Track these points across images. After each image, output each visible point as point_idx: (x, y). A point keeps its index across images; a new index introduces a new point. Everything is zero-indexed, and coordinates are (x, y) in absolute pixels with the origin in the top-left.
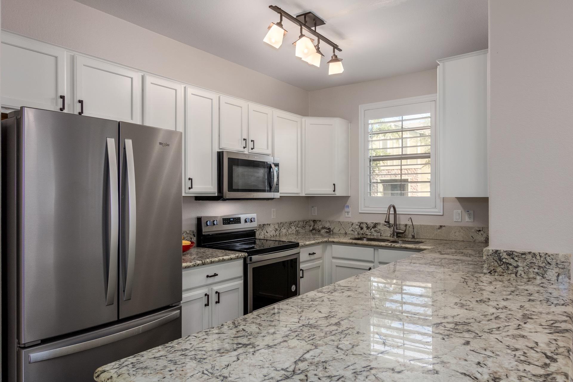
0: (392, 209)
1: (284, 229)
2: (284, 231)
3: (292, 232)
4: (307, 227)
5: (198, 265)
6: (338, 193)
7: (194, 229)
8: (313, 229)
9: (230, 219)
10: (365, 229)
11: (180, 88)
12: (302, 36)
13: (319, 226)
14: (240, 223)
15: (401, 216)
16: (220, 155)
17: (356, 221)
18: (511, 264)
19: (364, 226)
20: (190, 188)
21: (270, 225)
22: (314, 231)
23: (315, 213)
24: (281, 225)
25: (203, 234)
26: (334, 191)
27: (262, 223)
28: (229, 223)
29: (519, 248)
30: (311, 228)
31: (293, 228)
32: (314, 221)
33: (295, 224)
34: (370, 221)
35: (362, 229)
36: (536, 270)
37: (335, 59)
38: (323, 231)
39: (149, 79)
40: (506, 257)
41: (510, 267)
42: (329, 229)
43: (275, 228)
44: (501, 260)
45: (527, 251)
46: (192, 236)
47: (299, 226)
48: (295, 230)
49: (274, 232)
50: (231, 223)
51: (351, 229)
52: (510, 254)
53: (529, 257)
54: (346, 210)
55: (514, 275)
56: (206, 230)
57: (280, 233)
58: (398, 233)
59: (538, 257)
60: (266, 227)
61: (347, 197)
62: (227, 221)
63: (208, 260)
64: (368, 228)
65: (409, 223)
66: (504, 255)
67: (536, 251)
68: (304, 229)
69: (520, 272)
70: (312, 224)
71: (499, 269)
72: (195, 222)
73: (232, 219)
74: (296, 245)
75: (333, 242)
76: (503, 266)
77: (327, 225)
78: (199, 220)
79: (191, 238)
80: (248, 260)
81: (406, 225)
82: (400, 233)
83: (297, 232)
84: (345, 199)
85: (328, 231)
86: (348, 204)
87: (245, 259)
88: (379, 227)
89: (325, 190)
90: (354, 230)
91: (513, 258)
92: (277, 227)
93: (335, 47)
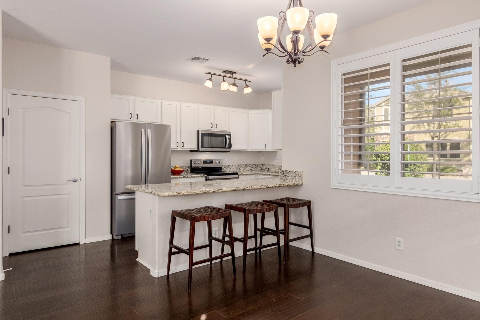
1: (242, 168)
2: (242, 169)
3: (248, 170)
5: (181, 178)
6: (268, 149)
7: (189, 165)
8: (262, 169)
9: (207, 161)
11: (178, 104)
13: (264, 167)
14: (213, 163)
16: (198, 132)
17: (280, 164)
18: (286, 176)
20: (183, 147)
21: (232, 165)
22: (262, 170)
23: (262, 160)
24: (240, 166)
25: (193, 167)
26: (266, 148)
27: (227, 164)
28: (206, 163)
29: (289, 170)
30: (261, 168)
31: (248, 168)
32: (262, 165)
33: (249, 166)
36: (293, 178)
37: (247, 86)
38: (266, 170)
39: (164, 102)
40: (286, 173)
41: (286, 177)
42: (269, 168)
43: (236, 167)
44: (284, 173)
45: (291, 170)
46: (188, 168)
47: (252, 167)
48: (250, 169)
49: (235, 169)
50: (207, 163)
51: (278, 168)
53: (291, 172)
54: (276, 158)
55: (287, 180)
56: (194, 165)
57: (239, 170)
59: (294, 173)
60: (230, 166)
61: (277, 151)
62: (205, 162)
63: (186, 176)
67: (293, 170)
68: (256, 169)
69: (289, 179)
72: (190, 162)
73: (208, 161)
75: (260, 174)
76: (284, 177)
77: (268, 167)
78: (191, 161)
79: (188, 169)
80: (207, 178)
83: (251, 170)
85: (268, 170)
86: (277, 155)
89: (261, 148)
90: (279, 169)
91: (287, 173)
92: (237, 166)
93: (246, 81)
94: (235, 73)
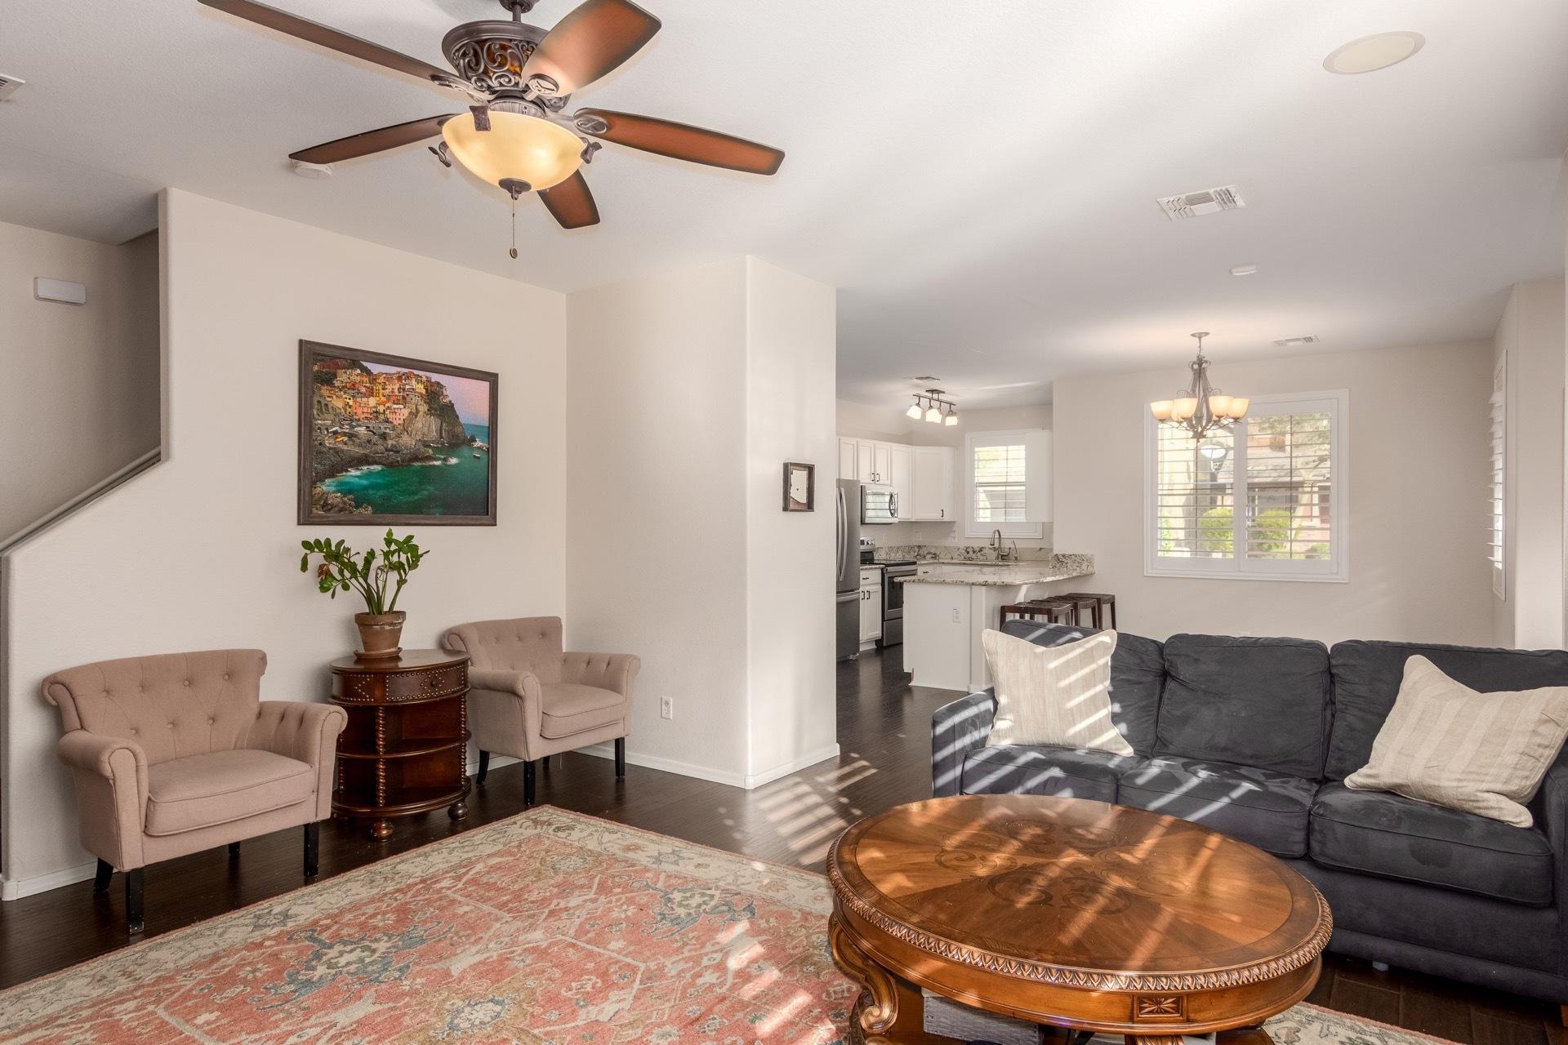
0: (997, 534)
4: (912, 553)
6: (946, 519)
10: (971, 553)
12: (931, 407)
13: (923, 551)
15: (1005, 541)
17: (963, 544)
18: (1062, 561)
19: (971, 550)
23: (919, 539)
24: (891, 549)
26: (942, 516)
32: (919, 547)
34: (976, 545)
35: (968, 553)
36: (1077, 564)
37: (951, 413)
38: (928, 556)
40: (1062, 558)
41: (1064, 563)
42: (935, 554)
44: (1059, 559)
45: (1071, 553)
47: (905, 551)
51: (957, 553)
52: (1063, 556)
54: (953, 535)
55: (1065, 569)
58: (1002, 556)
59: (1077, 557)
61: (953, 523)
64: (974, 552)
65: (1012, 546)
66: (1060, 557)
67: (1076, 554)
68: (909, 554)
69: (1069, 566)
70: (917, 549)
71: (1058, 565)
74: (914, 563)
76: (1059, 563)
77: (933, 551)
80: (885, 571)
81: (1010, 548)
82: (1004, 556)
84: (952, 523)
86: (954, 529)
87: (882, 570)
88: (984, 551)
89: (935, 516)
90: (960, 554)
91: (1065, 558)
92: (887, 550)
93: (951, 404)
94: (943, 392)
